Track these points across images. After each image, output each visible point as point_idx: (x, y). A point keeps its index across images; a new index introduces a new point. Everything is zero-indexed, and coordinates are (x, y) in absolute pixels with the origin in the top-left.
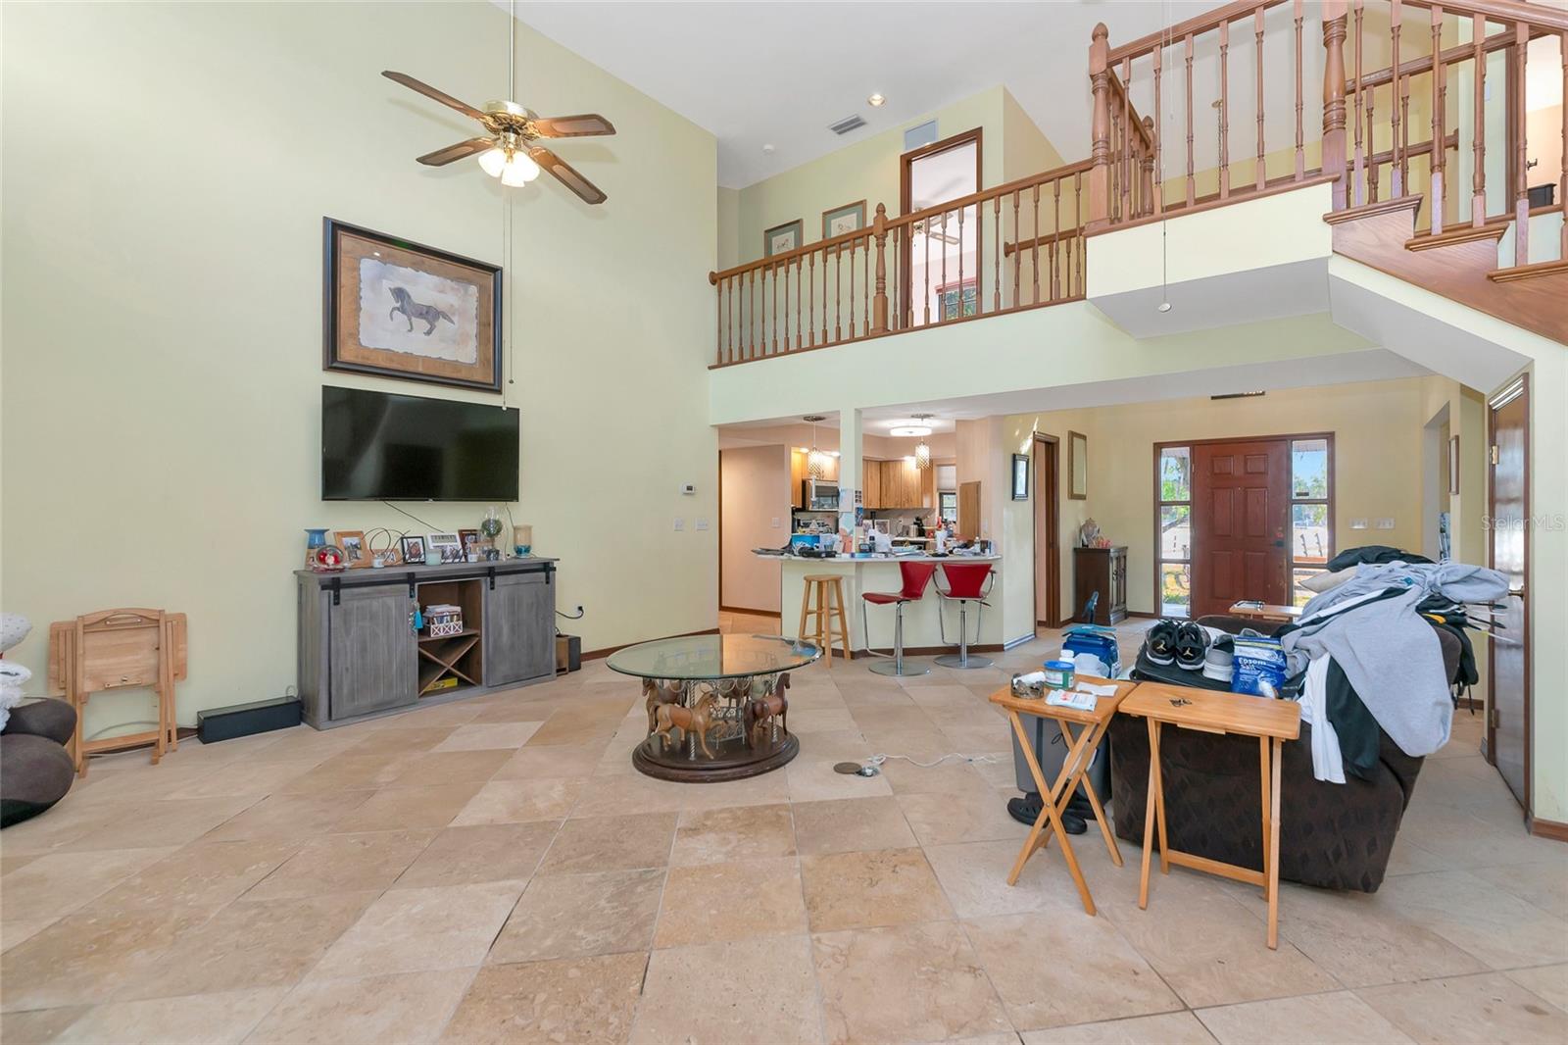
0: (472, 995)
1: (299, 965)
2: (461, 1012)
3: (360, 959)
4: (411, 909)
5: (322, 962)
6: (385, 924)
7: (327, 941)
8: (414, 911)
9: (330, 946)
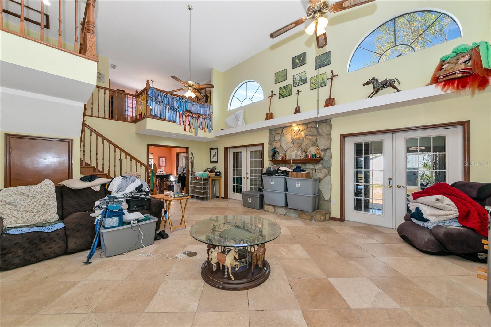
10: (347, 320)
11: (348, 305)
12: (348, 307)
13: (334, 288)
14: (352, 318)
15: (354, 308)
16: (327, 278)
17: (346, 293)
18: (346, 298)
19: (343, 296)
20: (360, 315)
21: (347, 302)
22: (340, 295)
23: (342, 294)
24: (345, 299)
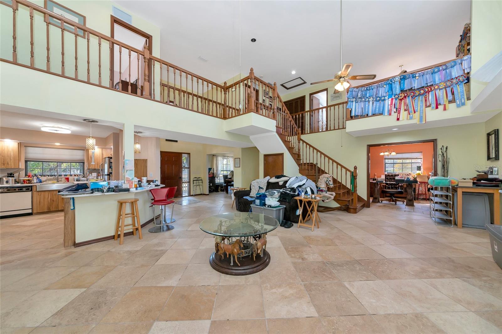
0: (389, 278)
1: (418, 317)
2: (395, 278)
3: (401, 303)
4: (374, 302)
5: (411, 312)
6: (385, 305)
7: (404, 316)
8: (374, 301)
9: (405, 314)
10: (148, 311)
11: (160, 321)
12: (158, 319)
13: (190, 320)
14: (147, 317)
15: (155, 324)
16: (211, 320)
17: (177, 328)
18: (169, 324)
19: (173, 322)
20: (145, 324)
21: (164, 322)
22: (177, 320)
23: (176, 322)
24: (170, 322)
